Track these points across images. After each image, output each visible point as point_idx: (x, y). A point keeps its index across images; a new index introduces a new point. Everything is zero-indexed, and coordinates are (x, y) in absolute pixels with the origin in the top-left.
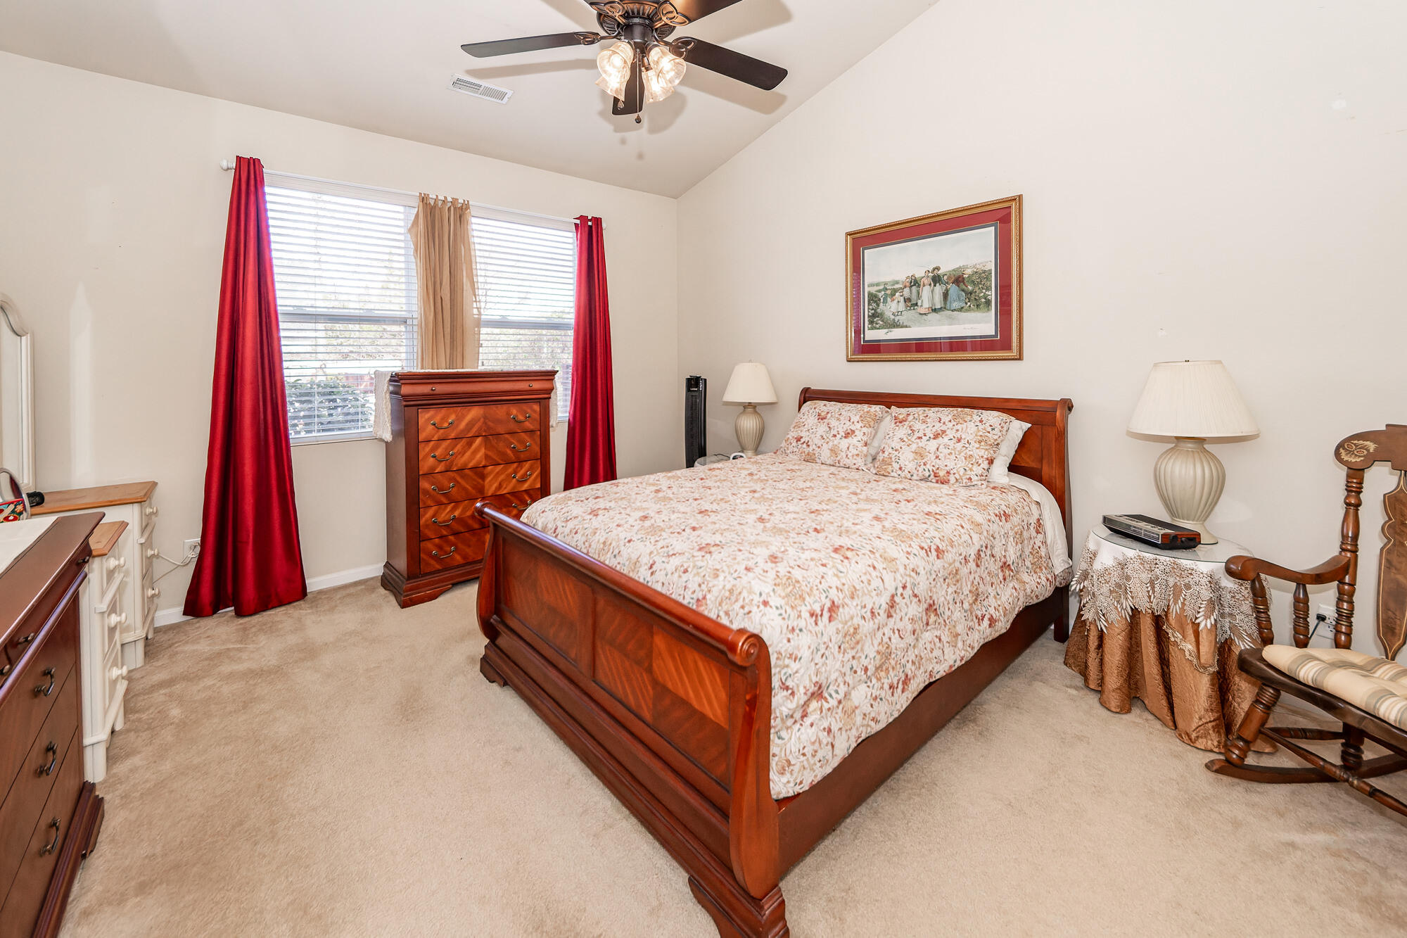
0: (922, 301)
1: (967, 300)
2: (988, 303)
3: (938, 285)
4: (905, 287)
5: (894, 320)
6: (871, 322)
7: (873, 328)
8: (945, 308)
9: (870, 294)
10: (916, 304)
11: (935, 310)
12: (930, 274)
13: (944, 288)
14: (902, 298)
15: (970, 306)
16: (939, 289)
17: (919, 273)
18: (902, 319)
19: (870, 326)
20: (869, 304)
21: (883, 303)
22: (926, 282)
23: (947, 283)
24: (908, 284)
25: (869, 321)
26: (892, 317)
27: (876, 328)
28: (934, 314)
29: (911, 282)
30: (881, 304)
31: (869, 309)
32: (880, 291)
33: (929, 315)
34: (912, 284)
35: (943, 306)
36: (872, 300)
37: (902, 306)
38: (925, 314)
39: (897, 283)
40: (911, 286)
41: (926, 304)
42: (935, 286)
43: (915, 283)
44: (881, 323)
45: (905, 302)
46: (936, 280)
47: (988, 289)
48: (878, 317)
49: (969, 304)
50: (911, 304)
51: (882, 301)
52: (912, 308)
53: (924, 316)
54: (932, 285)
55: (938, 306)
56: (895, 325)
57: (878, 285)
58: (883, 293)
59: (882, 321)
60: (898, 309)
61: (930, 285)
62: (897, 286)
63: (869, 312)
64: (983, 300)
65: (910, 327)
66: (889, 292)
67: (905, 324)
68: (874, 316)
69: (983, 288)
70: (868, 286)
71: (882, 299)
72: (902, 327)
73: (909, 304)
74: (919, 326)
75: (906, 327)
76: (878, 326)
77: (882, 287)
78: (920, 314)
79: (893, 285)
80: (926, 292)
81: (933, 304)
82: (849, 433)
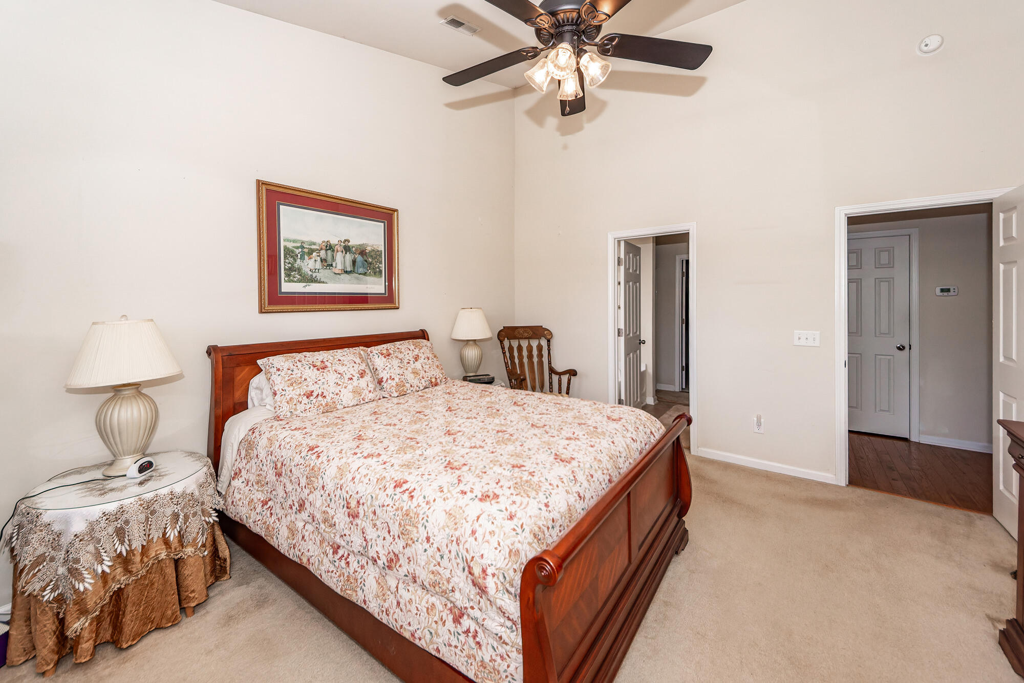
0: (336, 263)
1: (368, 268)
2: (380, 272)
3: (348, 253)
4: (321, 249)
5: (312, 275)
6: (288, 275)
7: (290, 281)
8: (354, 271)
9: (285, 248)
10: (332, 265)
11: (346, 272)
12: (342, 244)
13: (353, 257)
14: (319, 258)
15: (370, 273)
16: (349, 257)
17: (334, 241)
18: (319, 276)
19: (286, 279)
20: (285, 257)
21: (301, 258)
22: (339, 249)
23: (355, 253)
24: (324, 247)
25: (285, 273)
26: (310, 273)
27: (293, 281)
28: (346, 275)
29: (327, 247)
30: (299, 260)
31: (285, 262)
32: (297, 248)
33: (342, 275)
34: (328, 248)
35: (352, 269)
36: (289, 254)
37: (318, 265)
38: (339, 274)
39: (314, 244)
40: (327, 250)
41: (340, 267)
42: (346, 253)
43: (329, 247)
44: (299, 277)
45: (322, 261)
46: (347, 249)
47: (381, 263)
48: (295, 271)
49: (370, 271)
50: (327, 264)
51: (299, 257)
52: (328, 268)
53: (338, 275)
54: (344, 252)
55: (349, 269)
56: (313, 280)
57: (294, 241)
58: (300, 250)
59: (300, 275)
60: (315, 266)
61: (342, 252)
62: (313, 247)
63: (285, 265)
64: (378, 270)
65: (326, 283)
66: (306, 250)
67: (322, 280)
68: (290, 270)
69: (378, 262)
70: (284, 240)
71: (299, 255)
72: (319, 283)
73: (326, 264)
74: (334, 283)
75: (323, 282)
76: (295, 279)
77: (299, 245)
78: (335, 273)
79: (310, 245)
80: (339, 256)
81: (345, 267)
82: (362, 373)
